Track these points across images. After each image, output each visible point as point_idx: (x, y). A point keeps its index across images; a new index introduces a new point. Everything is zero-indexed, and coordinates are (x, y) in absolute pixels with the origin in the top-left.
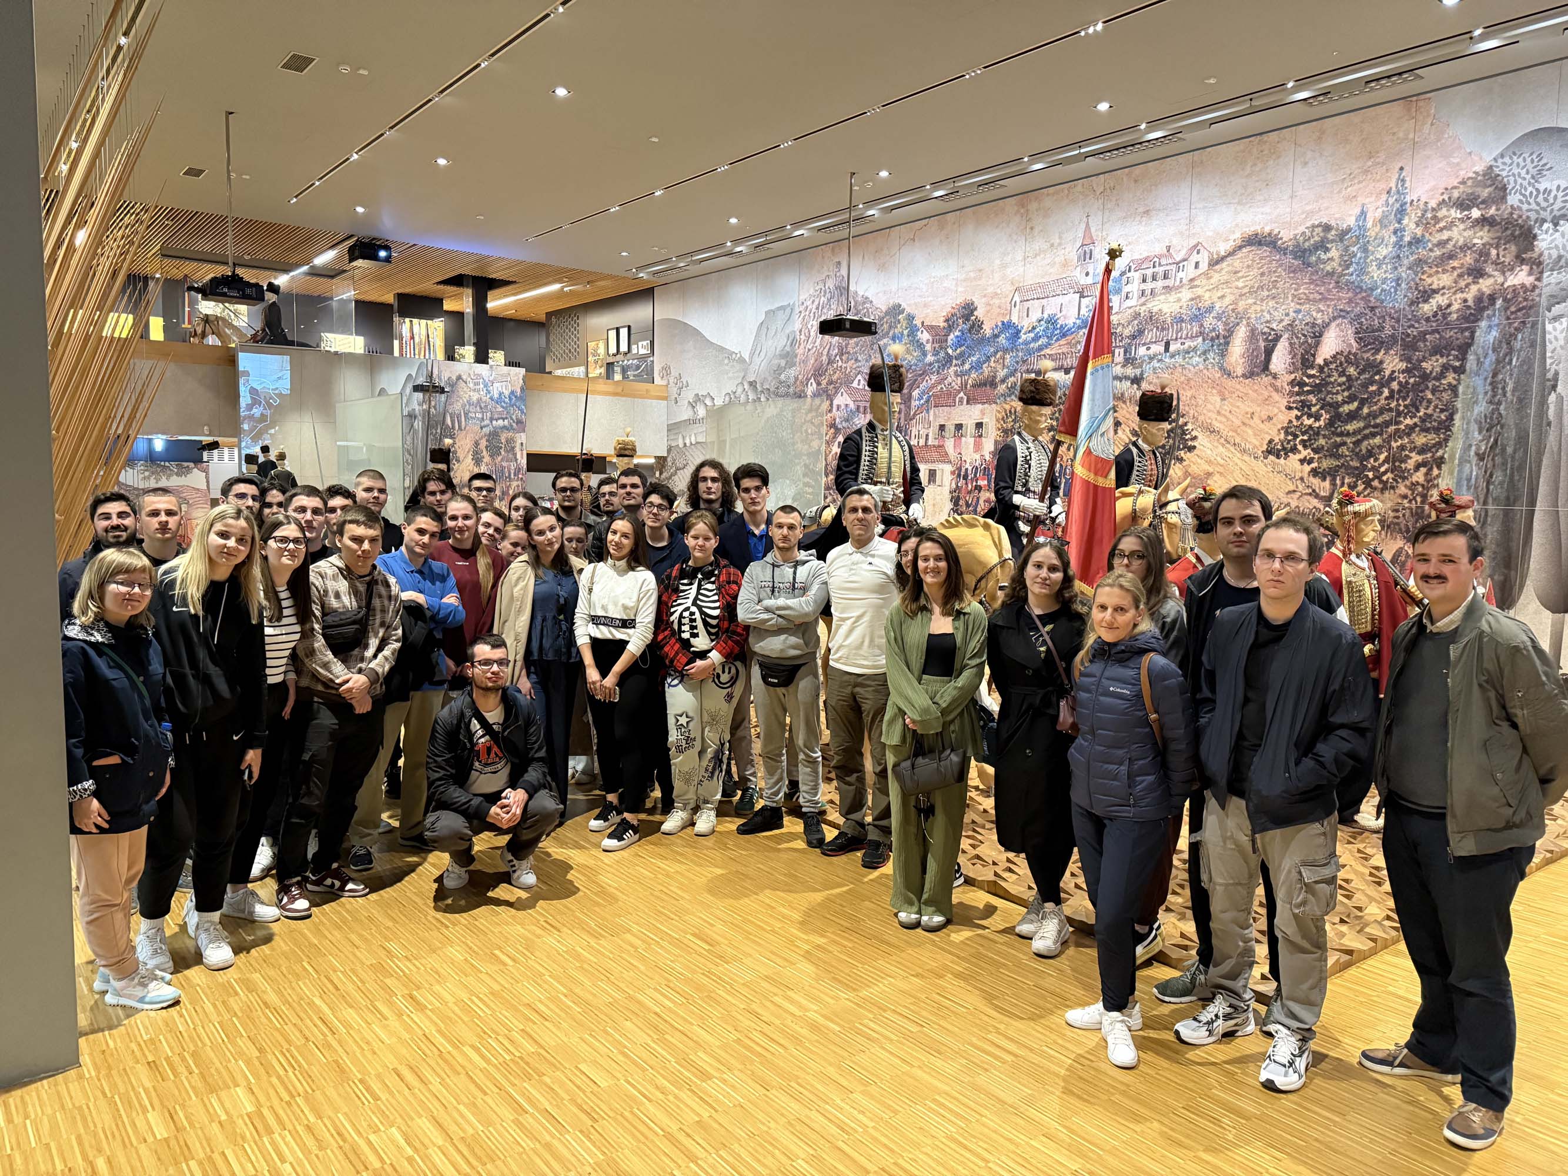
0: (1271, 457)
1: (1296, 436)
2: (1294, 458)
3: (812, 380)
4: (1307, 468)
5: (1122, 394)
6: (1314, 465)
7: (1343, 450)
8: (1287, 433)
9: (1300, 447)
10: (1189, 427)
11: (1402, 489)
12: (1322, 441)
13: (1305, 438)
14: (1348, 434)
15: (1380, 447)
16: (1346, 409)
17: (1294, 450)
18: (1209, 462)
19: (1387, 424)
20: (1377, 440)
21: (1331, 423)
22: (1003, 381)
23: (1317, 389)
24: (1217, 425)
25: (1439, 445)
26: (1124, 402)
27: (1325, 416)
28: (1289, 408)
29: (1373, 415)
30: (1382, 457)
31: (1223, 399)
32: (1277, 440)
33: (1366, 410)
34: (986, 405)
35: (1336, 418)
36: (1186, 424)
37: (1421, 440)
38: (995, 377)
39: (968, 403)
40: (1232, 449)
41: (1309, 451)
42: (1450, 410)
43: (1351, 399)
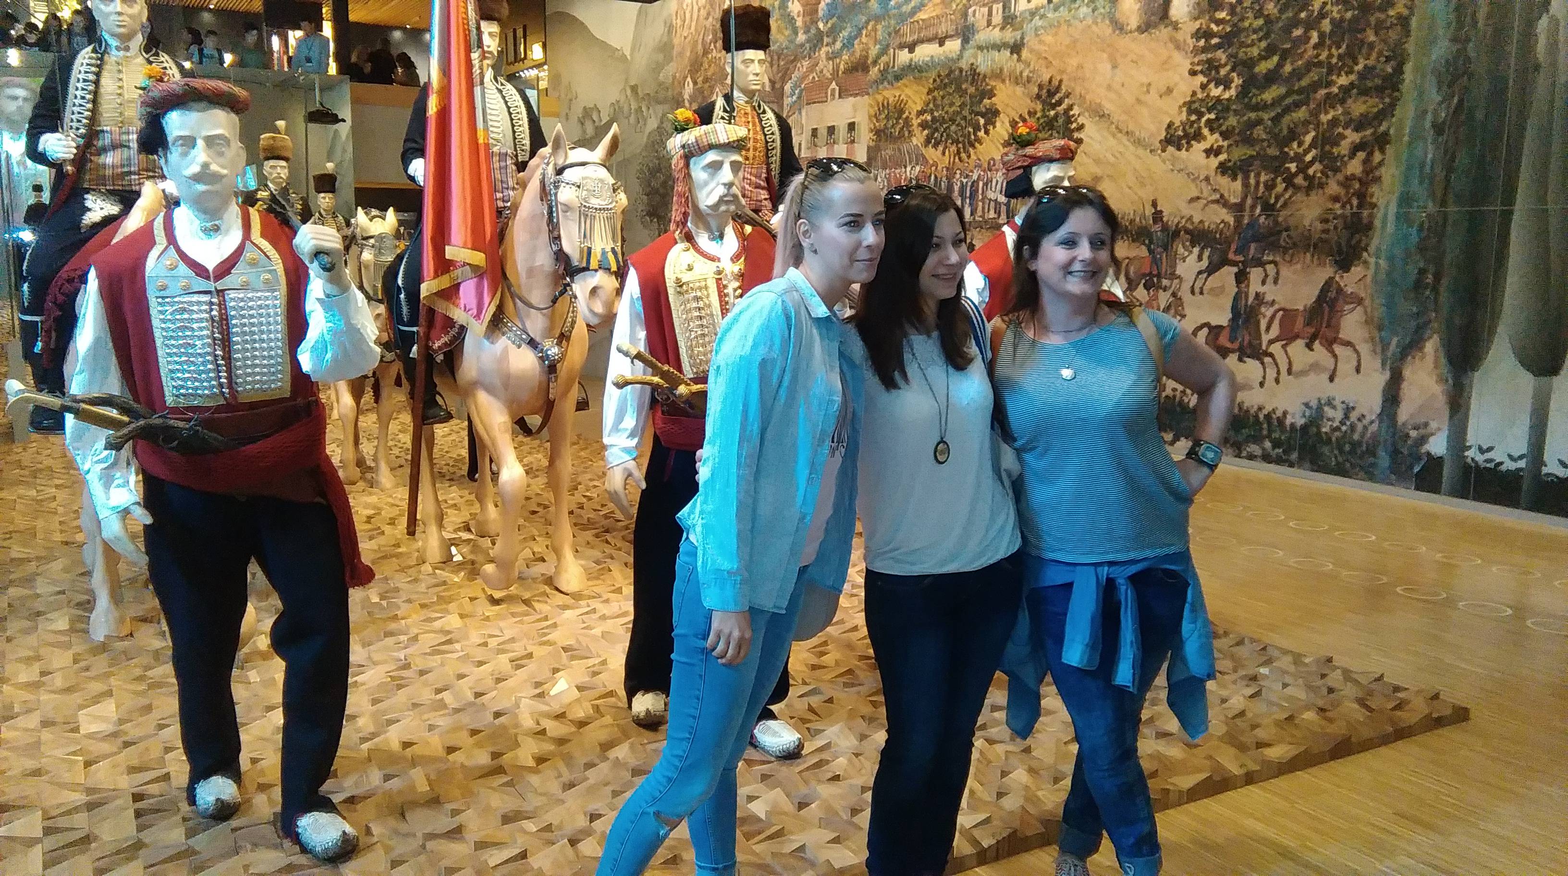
0: (1171, 149)
1: (1200, 115)
2: (1199, 147)
3: (689, 79)
4: (1214, 162)
5: (1001, 70)
6: (1223, 157)
7: (1259, 132)
8: (1190, 112)
9: (1206, 131)
10: (1075, 111)
11: (1333, 188)
12: (1232, 121)
13: (1212, 116)
14: (1264, 107)
15: (1306, 123)
16: (1263, 67)
17: (1198, 136)
18: (1097, 161)
19: (1315, 86)
20: (1301, 114)
21: (1244, 92)
22: (875, 62)
23: (1227, 40)
24: (1108, 107)
25: (1385, 113)
26: (1003, 81)
27: (1237, 81)
28: (1193, 73)
29: (1297, 74)
30: (1308, 139)
31: (1115, 67)
32: (1177, 123)
33: (1288, 68)
34: (859, 98)
35: (1252, 83)
36: (1070, 108)
37: (1358, 107)
38: (867, 57)
39: (840, 97)
40: (1124, 139)
41: (1216, 136)
42: (1398, 58)
43: (1270, 51)
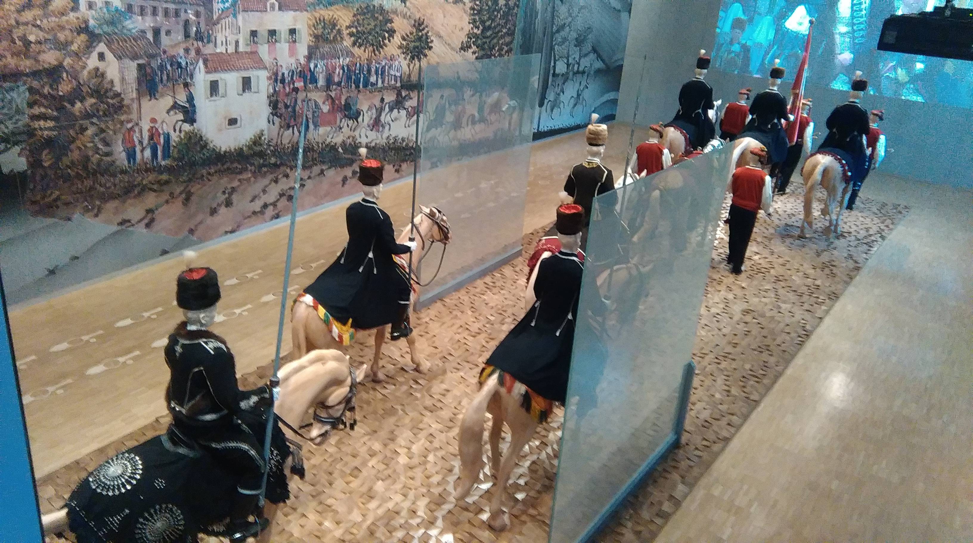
0: (462, 51)
1: (471, 39)
2: (471, 51)
4: (474, 56)
5: (396, 11)
6: (477, 55)
7: (486, 46)
8: (468, 37)
9: (472, 45)
10: (430, 34)
11: (502, 65)
12: (479, 42)
13: (474, 40)
14: (487, 37)
15: (496, 43)
16: (488, 23)
17: (470, 47)
18: (438, 56)
19: (499, 32)
20: (495, 41)
21: (483, 31)
23: (480, 12)
24: (442, 33)
25: (511, 42)
26: (398, 16)
27: (481, 28)
28: (469, 23)
29: (495, 27)
30: (497, 49)
31: (445, 17)
32: (464, 42)
33: (493, 25)
34: (298, 13)
35: (485, 29)
36: (428, 32)
37: (508, 39)
39: (279, 10)
40: (447, 47)
41: (475, 47)
42: (515, 25)
43: (489, 18)
